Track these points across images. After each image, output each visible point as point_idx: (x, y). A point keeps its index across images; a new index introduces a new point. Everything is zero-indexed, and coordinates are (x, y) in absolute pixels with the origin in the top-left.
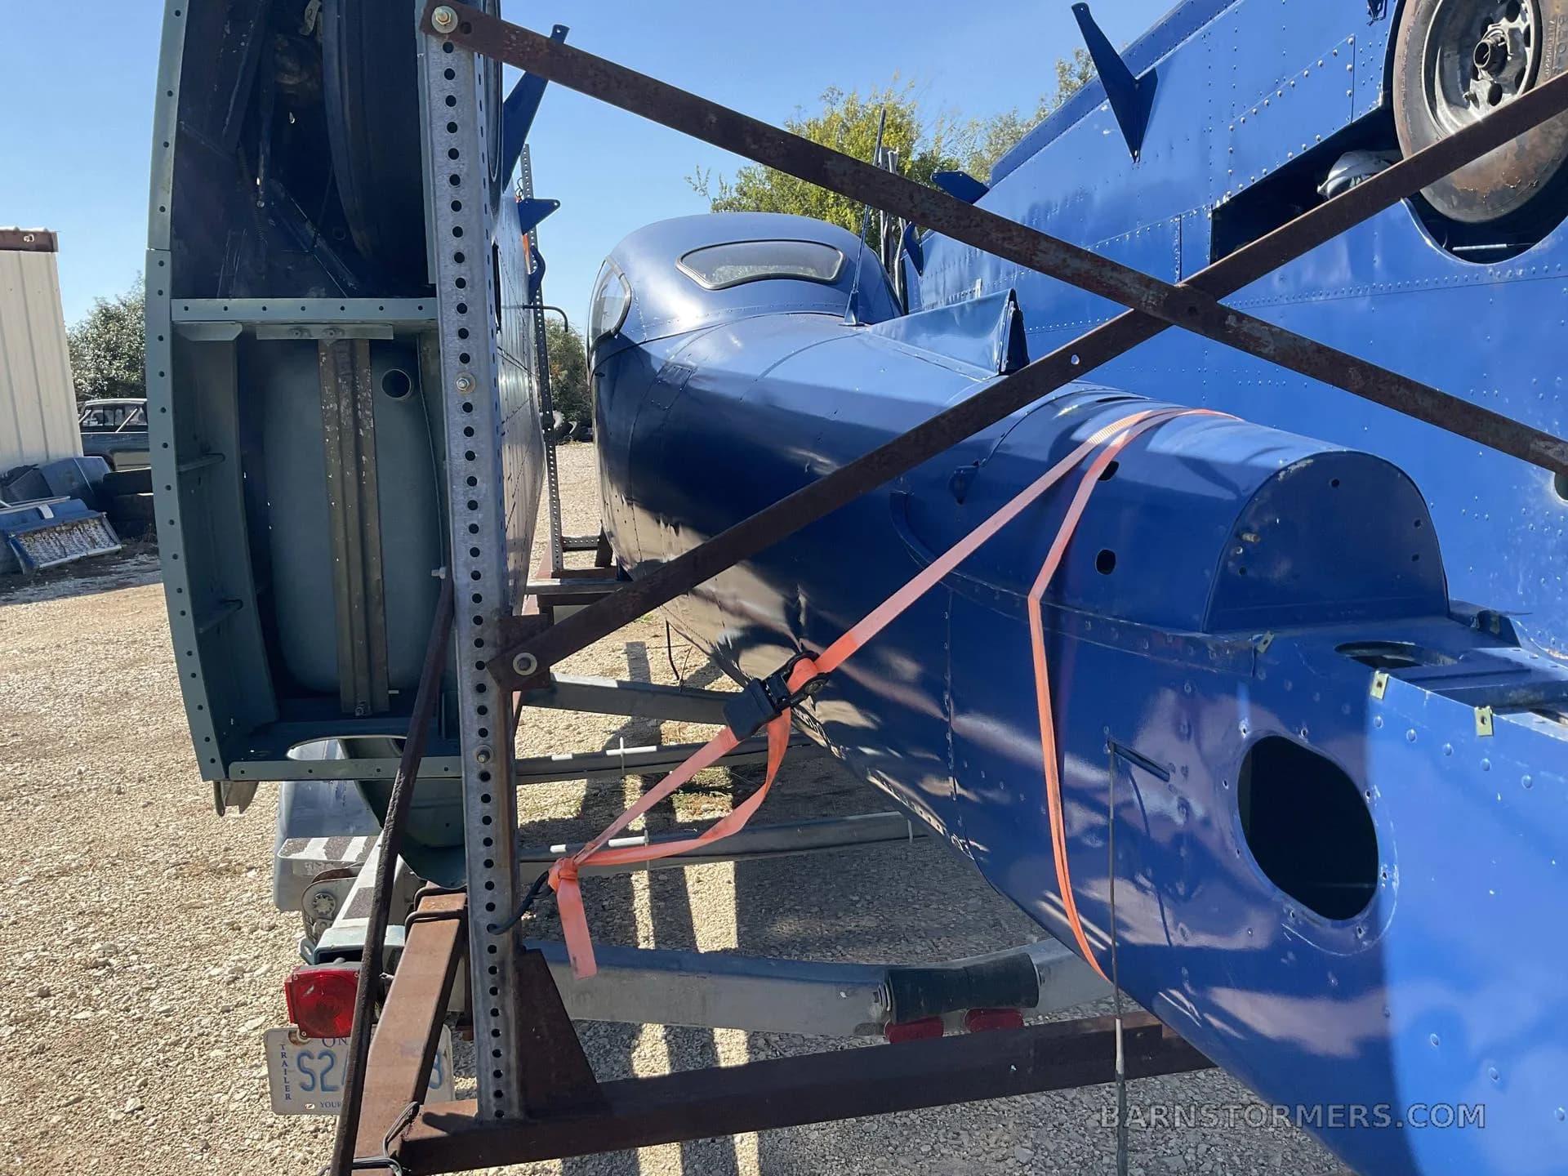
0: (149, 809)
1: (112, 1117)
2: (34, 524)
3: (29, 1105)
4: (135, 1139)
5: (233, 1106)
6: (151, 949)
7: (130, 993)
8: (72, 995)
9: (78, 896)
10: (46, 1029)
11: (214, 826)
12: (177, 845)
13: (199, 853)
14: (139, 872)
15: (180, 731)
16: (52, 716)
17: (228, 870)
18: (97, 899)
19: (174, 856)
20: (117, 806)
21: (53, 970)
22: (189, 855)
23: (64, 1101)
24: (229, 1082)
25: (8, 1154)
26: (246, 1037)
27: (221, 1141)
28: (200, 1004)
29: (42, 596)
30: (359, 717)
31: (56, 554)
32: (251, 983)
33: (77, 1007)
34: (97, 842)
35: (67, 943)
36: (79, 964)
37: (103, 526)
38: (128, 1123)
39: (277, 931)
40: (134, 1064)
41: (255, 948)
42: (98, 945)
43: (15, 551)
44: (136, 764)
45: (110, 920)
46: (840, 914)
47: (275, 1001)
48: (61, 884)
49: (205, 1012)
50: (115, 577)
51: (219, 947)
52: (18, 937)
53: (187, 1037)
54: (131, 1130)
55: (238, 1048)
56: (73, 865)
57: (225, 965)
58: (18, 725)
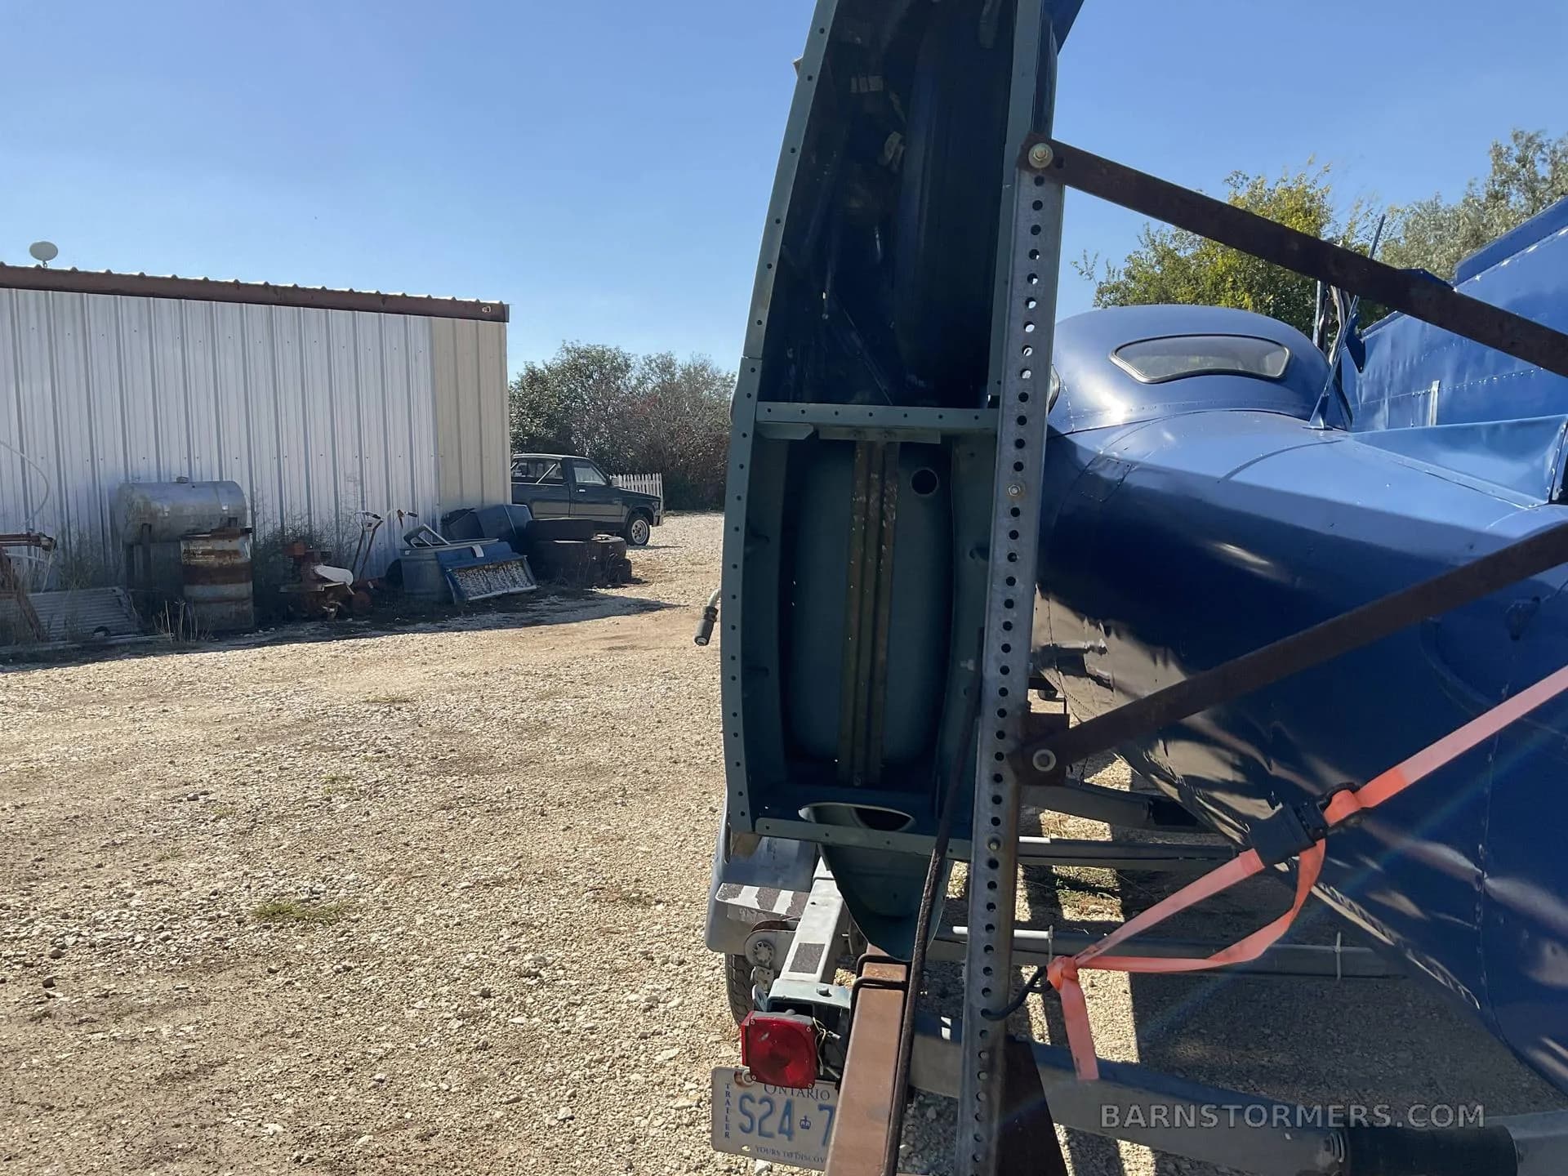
0: (568, 832)
1: (547, 1121)
2: (467, 561)
3: (476, 1097)
4: (567, 1147)
5: (652, 1132)
6: (575, 967)
7: (559, 1006)
8: (509, 1000)
9: (510, 906)
10: (488, 1028)
11: (624, 856)
12: (594, 871)
13: (613, 881)
14: (562, 892)
15: (592, 763)
16: (482, 736)
17: (639, 901)
18: (527, 912)
19: (592, 880)
20: (541, 827)
21: (492, 973)
22: (604, 882)
23: (505, 1099)
24: (648, 1108)
25: (458, 1139)
26: (662, 1066)
27: (643, 1164)
28: (620, 1026)
29: (469, 627)
30: (857, 787)
31: (483, 589)
32: (665, 1013)
33: (513, 1011)
34: (524, 859)
35: (504, 950)
36: (514, 970)
37: (522, 566)
38: (561, 1130)
39: (686, 967)
40: (564, 1075)
41: (667, 981)
42: (529, 956)
43: (451, 585)
44: (555, 790)
45: (539, 934)
46: (1251, 1046)
47: (688, 1035)
48: (496, 893)
49: (625, 1035)
50: (530, 614)
51: (635, 974)
52: (462, 937)
53: (610, 1057)
54: (563, 1137)
55: (655, 1075)
56: (506, 877)
57: (641, 993)
58: (454, 742)
